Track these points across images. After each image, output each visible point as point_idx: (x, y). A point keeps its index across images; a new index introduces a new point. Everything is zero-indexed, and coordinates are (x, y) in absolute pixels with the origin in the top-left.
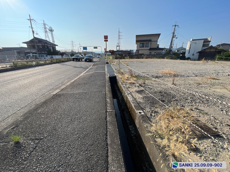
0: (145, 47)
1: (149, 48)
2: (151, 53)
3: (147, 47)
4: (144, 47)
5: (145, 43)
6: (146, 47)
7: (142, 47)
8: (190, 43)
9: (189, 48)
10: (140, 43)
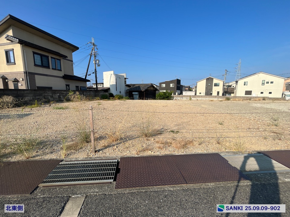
0: (53, 69)
1: (61, 74)
2: (68, 85)
3: (58, 70)
4: (48, 67)
5: (50, 56)
6: (55, 69)
7: (42, 66)
8: (115, 77)
9: (115, 83)
10: (33, 52)
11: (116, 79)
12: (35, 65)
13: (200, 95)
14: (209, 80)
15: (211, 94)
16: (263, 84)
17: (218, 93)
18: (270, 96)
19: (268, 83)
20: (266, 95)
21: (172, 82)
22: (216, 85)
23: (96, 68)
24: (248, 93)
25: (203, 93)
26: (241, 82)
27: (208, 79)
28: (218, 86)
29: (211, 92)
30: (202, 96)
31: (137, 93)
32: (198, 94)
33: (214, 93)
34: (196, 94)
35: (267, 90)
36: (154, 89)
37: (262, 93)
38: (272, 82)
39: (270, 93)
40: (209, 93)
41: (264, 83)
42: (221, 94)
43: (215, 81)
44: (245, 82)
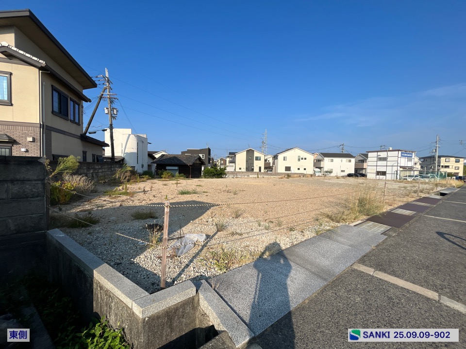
0: (70, 121)
1: (79, 131)
2: (85, 153)
3: (76, 123)
4: (67, 117)
5: (69, 96)
6: (73, 122)
7: (61, 114)
8: (136, 140)
9: (135, 151)
10: (52, 86)
11: (138, 143)
12: (53, 112)
13: (240, 171)
14: (250, 152)
15: (253, 169)
16: (299, 160)
17: (260, 168)
18: (305, 172)
19: (302, 159)
20: (302, 171)
21: (201, 151)
22: (258, 159)
23: (112, 122)
24: (288, 169)
25: (244, 170)
26: (281, 157)
27: (248, 151)
28: (260, 160)
29: (253, 168)
30: (243, 172)
31: (176, 168)
32: (237, 170)
33: (256, 170)
34: (235, 170)
35: (302, 167)
36: (200, 162)
37: (299, 169)
38: (305, 159)
39: (305, 169)
40: (250, 168)
42: (263, 170)
43: (256, 154)
44: (284, 157)
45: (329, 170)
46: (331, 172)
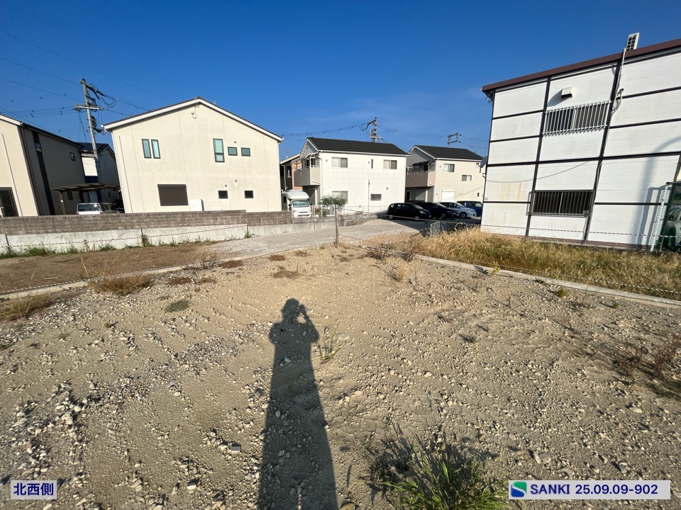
16: (219, 156)
19: (232, 151)
20: (236, 202)
24: (172, 194)
35: (236, 184)
37: (223, 195)
38: (246, 152)
39: (249, 194)
41: (223, 154)
42: (27, 206)
45: (335, 196)
46: (340, 202)
